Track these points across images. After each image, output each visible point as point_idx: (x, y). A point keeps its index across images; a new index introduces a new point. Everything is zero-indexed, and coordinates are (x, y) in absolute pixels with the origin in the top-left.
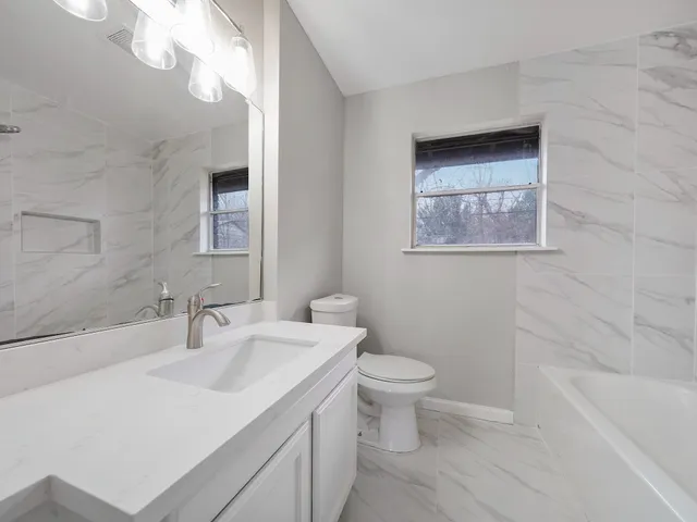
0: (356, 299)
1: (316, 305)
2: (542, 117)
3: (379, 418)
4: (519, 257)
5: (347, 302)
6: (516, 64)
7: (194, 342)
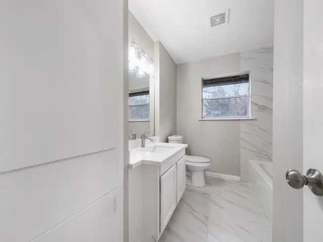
0: (182, 137)
1: (170, 138)
2: (249, 72)
3: (191, 176)
4: (241, 122)
5: (179, 137)
6: (239, 53)
7: (143, 146)
